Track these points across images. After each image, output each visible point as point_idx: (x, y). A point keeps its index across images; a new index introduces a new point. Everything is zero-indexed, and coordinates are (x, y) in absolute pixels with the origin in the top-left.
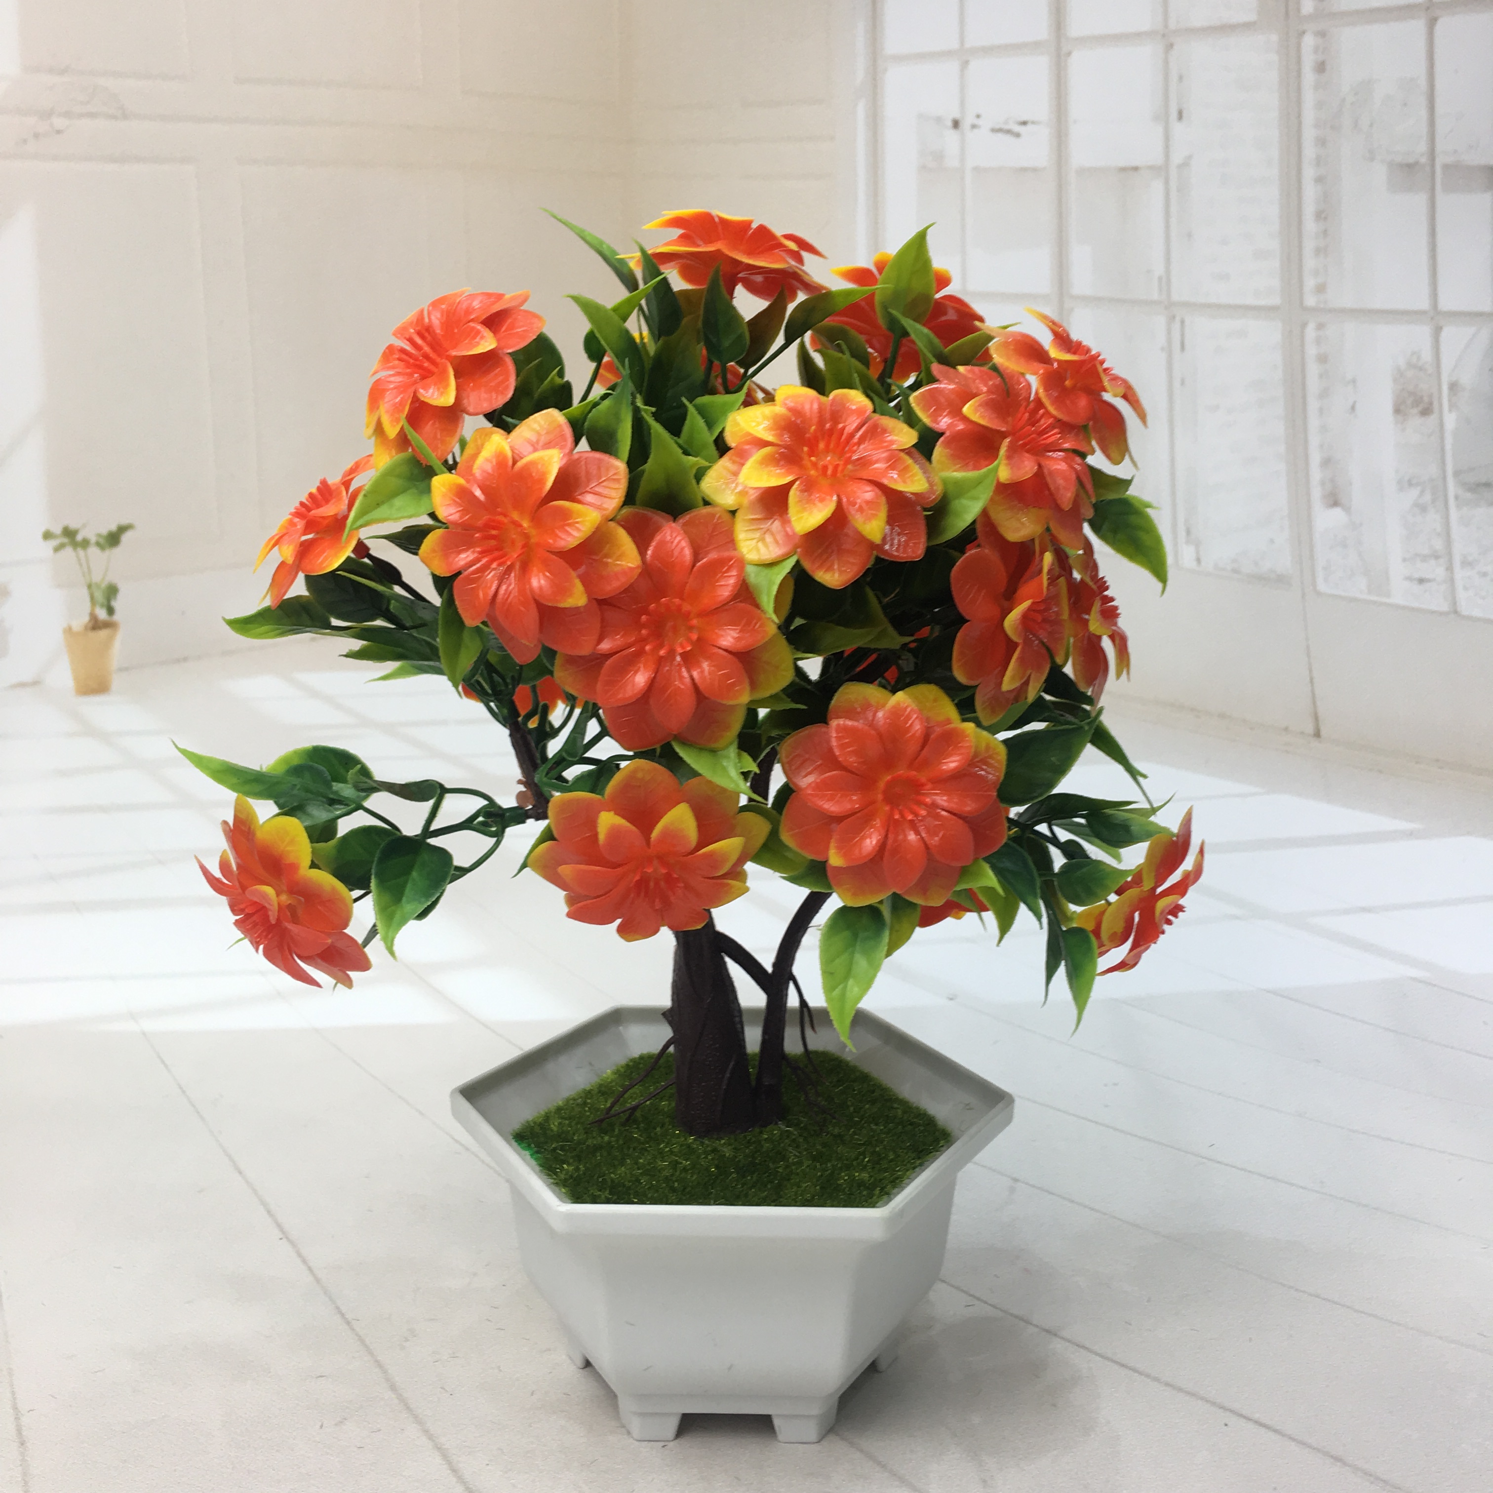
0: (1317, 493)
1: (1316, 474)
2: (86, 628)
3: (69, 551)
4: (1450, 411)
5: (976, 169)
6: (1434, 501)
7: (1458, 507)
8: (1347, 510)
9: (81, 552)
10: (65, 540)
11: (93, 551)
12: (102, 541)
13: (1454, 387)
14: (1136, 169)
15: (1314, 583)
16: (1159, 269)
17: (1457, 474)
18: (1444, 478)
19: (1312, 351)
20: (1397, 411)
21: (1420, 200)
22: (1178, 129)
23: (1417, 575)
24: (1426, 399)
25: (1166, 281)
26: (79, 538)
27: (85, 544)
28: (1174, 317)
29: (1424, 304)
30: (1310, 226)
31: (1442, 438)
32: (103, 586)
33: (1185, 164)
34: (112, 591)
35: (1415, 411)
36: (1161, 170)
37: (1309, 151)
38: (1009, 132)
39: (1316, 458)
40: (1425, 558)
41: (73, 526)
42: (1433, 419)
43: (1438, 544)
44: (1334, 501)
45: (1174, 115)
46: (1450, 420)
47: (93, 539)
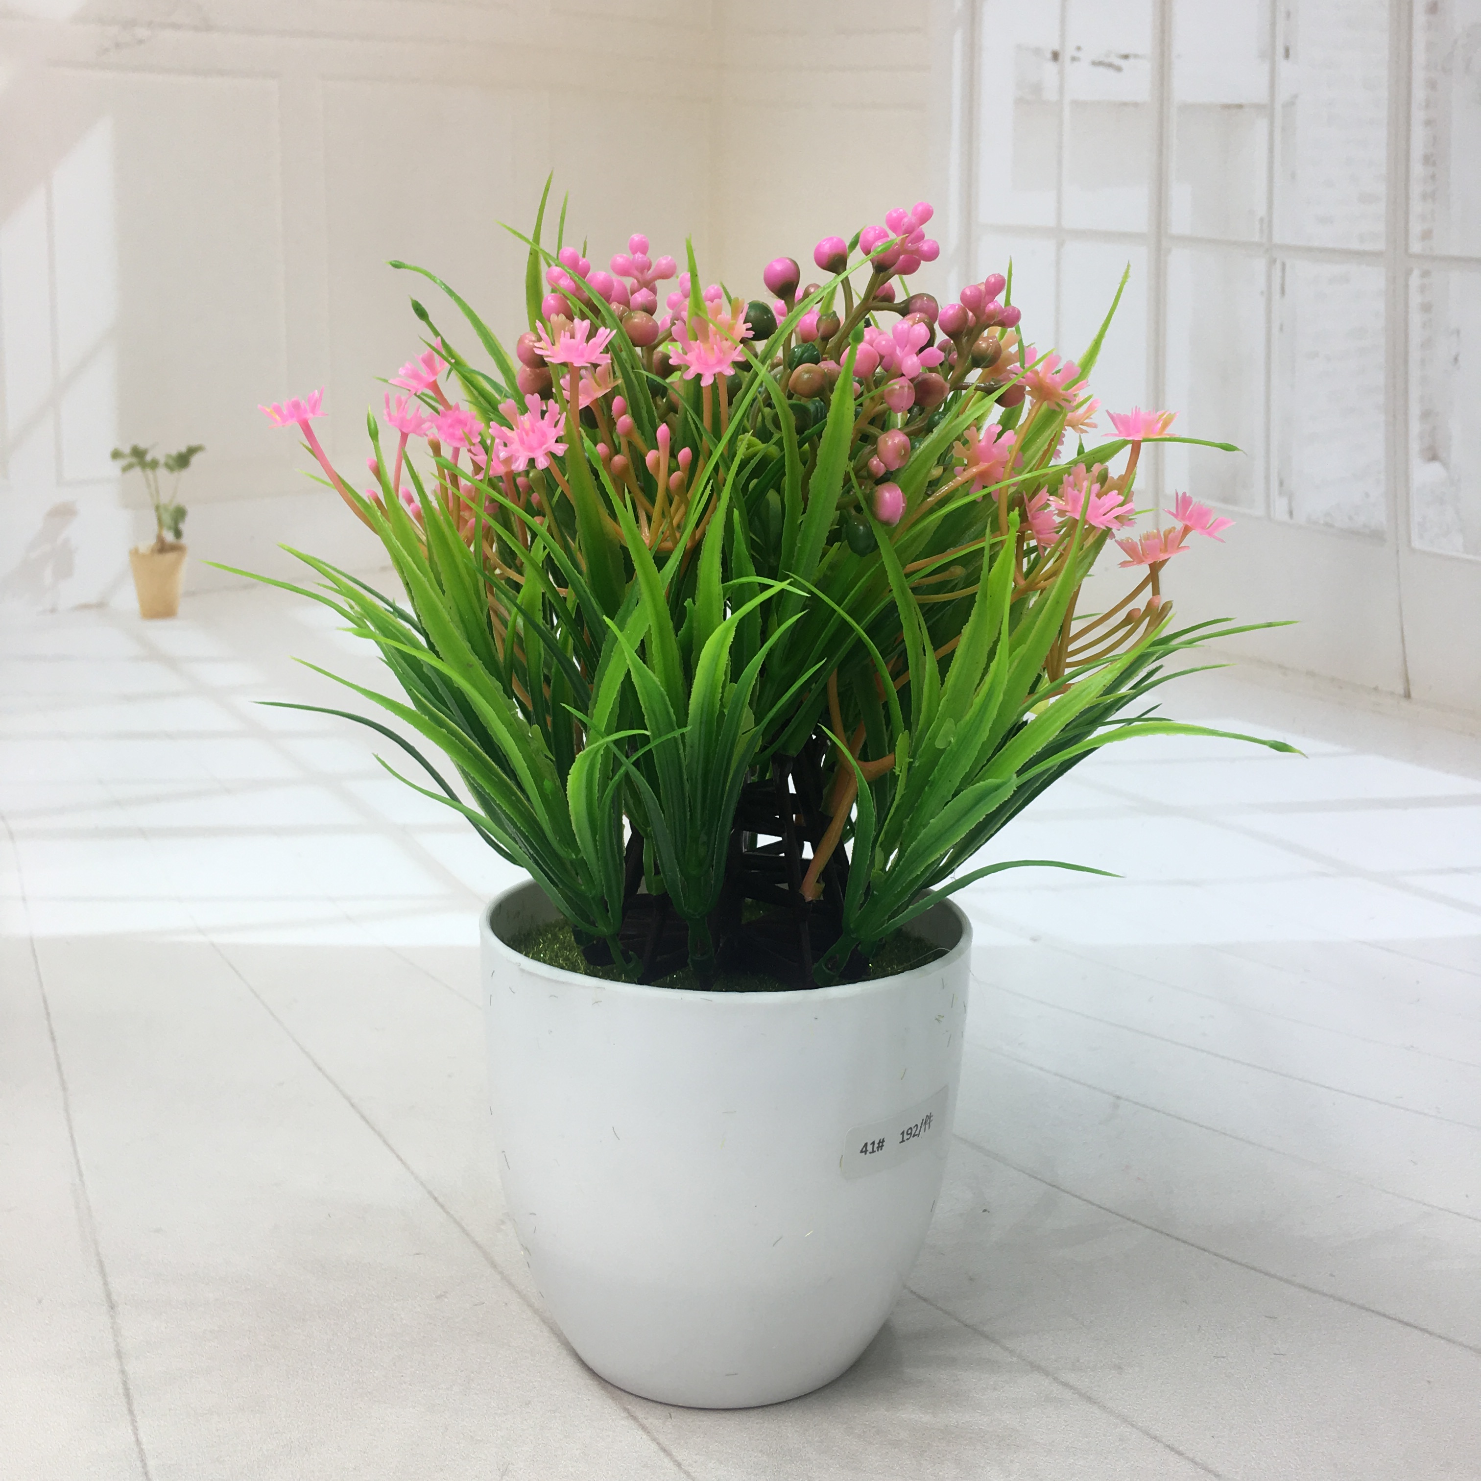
0: (1415, 446)
1: (1415, 427)
2: (153, 551)
3: (137, 472)
5: (1075, 103)
8: (1445, 465)
9: (149, 472)
10: (134, 460)
11: (162, 472)
12: (171, 462)
14: (1240, 106)
15: (1409, 540)
16: (1262, 212)
19: (1415, 299)
22: (1284, 66)
25: (1267, 223)
26: (149, 458)
27: (154, 464)
28: (1275, 261)
30: (1418, 169)
32: (172, 508)
33: (1291, 104)
34: (180, 514)
36: (1267, 109)
37: (1419, 94)
38: (1110, 65)
39: (1415, 410)
41: (142, 445)
44: (1432, 455)
45: (1280, 51)
47: (162, 460)
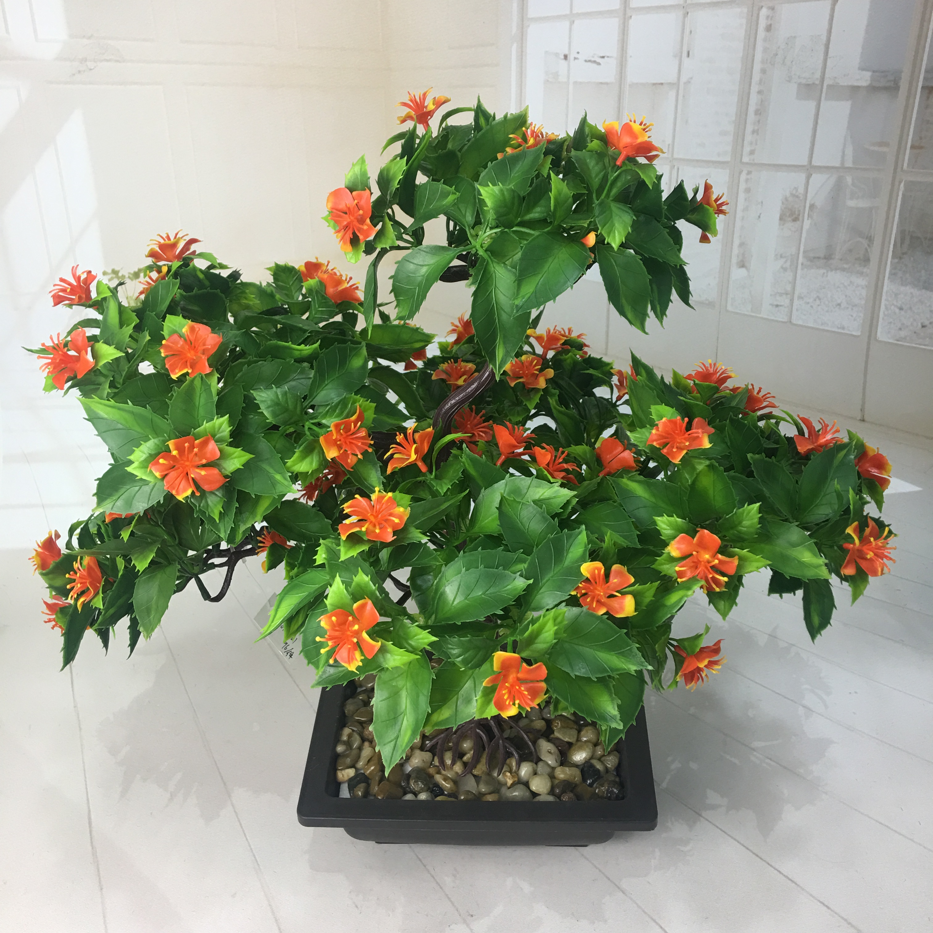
0: (734, 260)
1: (736, 251)
4: (808, 219)
5: (576, 83)
6: (790, 266)
7: (802, 269)
8: (748, 270)
10: (114, 276)
11: (127, 280)
12: (131, 276)
13: (812, 206)
14: (662, 84)
15: (726, 306)
16: (669, 142)
17: (804, 252)
18: (799, 254)
19: (743, 186)
20: (781, 219)
21: (812, 104)
22: (686, 61)
23: (775, 303)
24: (797, 212)
26: (120, 274)
27: (123, 277)
29: (805, 162)
30: (751, 117)
31: (801, 233)
33: (688, 82)
35: (790, 219)
36: (675, 85)
37: (756, 76)
38: (595, 62)
39: (737, 242)
40: (781, 295)
41: (116, 269)
42: (798, 222)
43: (789, 288)
44: (742, 265)
45: (685, 54)
46: (807, 224)
47: (127, 275)
